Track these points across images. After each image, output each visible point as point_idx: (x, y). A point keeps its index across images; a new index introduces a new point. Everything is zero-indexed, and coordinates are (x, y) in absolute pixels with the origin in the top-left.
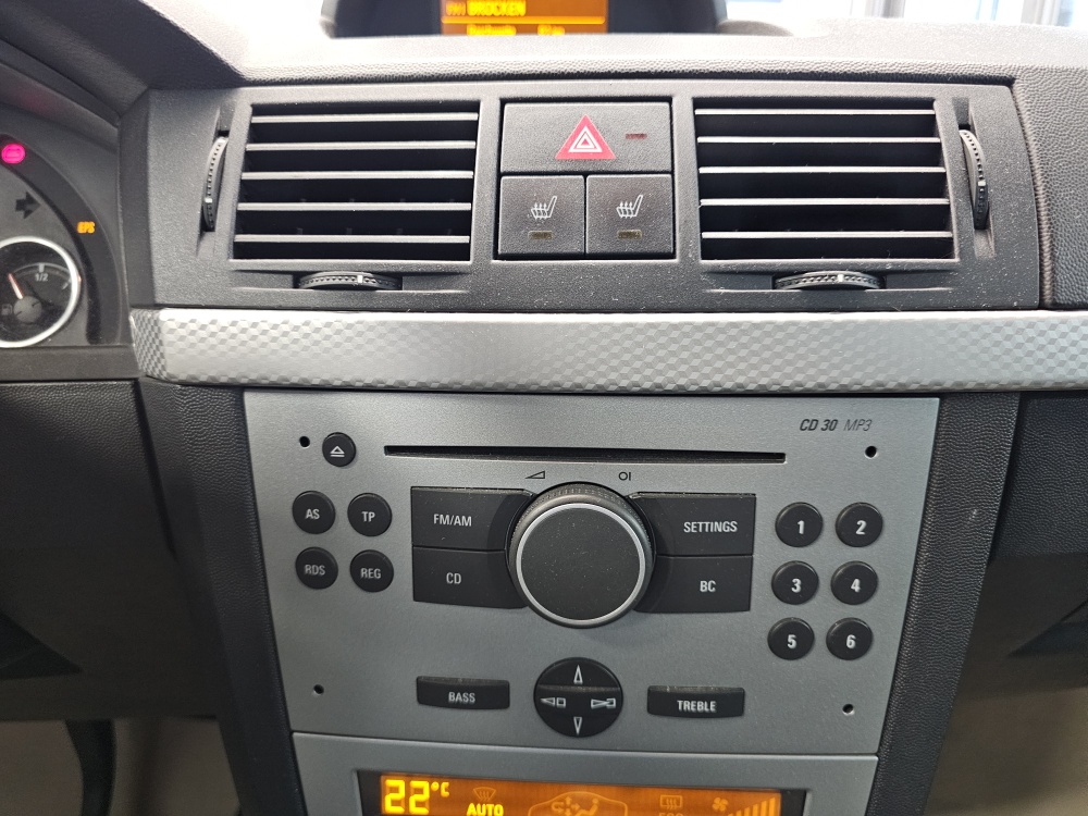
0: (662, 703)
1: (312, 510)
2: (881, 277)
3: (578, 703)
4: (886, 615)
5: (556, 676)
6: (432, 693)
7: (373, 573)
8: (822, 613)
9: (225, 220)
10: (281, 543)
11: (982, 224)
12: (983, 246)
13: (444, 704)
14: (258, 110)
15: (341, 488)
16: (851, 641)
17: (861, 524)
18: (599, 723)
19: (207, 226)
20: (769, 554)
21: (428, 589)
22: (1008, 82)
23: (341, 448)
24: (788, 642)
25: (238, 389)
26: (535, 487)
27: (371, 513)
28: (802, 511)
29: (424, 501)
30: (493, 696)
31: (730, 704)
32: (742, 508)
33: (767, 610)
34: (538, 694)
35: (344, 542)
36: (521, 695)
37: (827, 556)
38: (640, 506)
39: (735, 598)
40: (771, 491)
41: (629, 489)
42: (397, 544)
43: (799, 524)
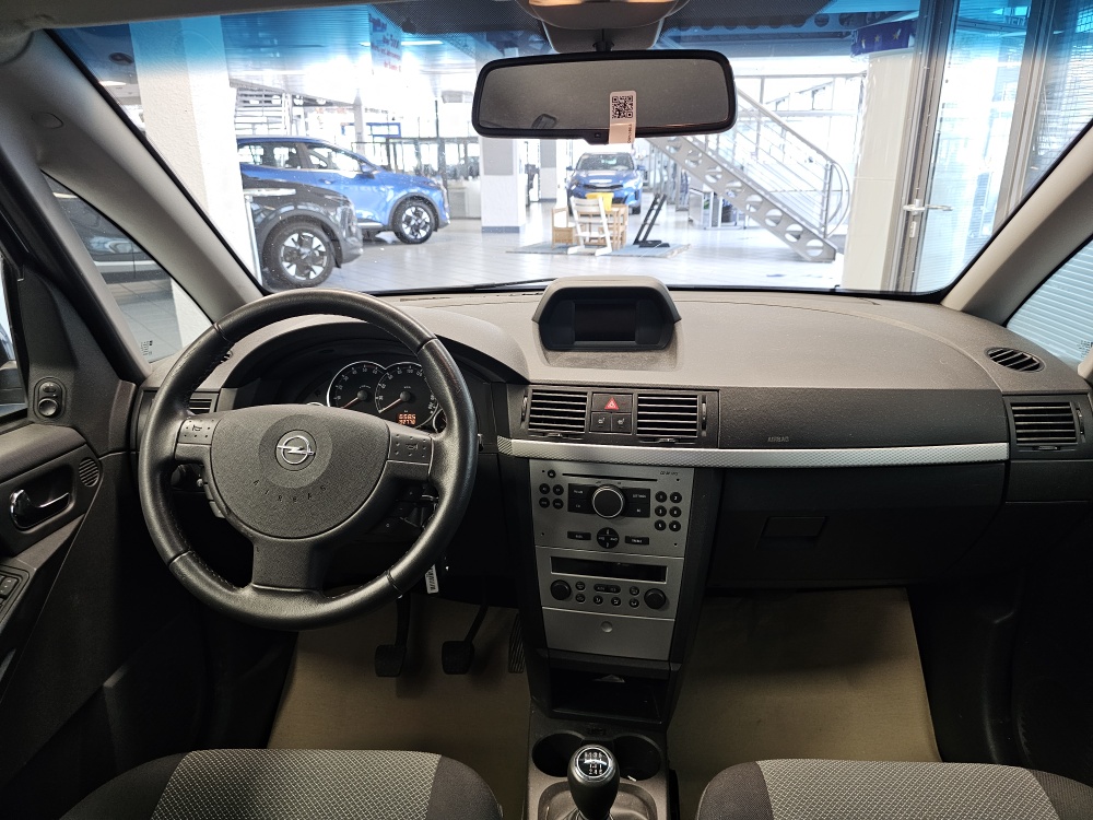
0: (628, 540)
1: (544, 488)
2: (679, 440)
3: (607, 538)
4: (684, 520)
5: (602, 532)
6: (571, 535)
7: (558, 504)
8: (668, 519)
9: (527, 419)
10: (536, 496)
11: (704, 428)
12: (704, 433)
13: (574, 538)
14: (534, 391)
15: (552, 483)
16: (676, 527)
17: (677, 497)
18: (613, 544)
19: (523, 420)
20: (654, 504)
21: (572, 509)
22: (718, 391)
23: (552, 473)
24: (660, 526)
25: (528, 458)
26: (598, 485)
27: (559, 489)
28: (661, 493)
29: (571, 487)
30: (586, 537)
31: (645, 541)
32: (647, 492)
33: (654, 518)
34: (598, 536)
35: (552, 496)
36: (594, 537)
37: (668, 505)
38: (622, 491)
39: (646, 514)
40: (654, 489)
41: (620, 486)
42: (565, 497)
43: (661, 497)
